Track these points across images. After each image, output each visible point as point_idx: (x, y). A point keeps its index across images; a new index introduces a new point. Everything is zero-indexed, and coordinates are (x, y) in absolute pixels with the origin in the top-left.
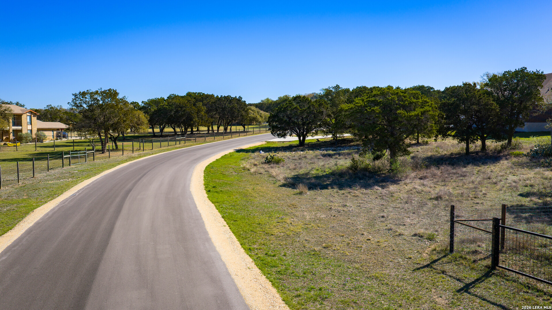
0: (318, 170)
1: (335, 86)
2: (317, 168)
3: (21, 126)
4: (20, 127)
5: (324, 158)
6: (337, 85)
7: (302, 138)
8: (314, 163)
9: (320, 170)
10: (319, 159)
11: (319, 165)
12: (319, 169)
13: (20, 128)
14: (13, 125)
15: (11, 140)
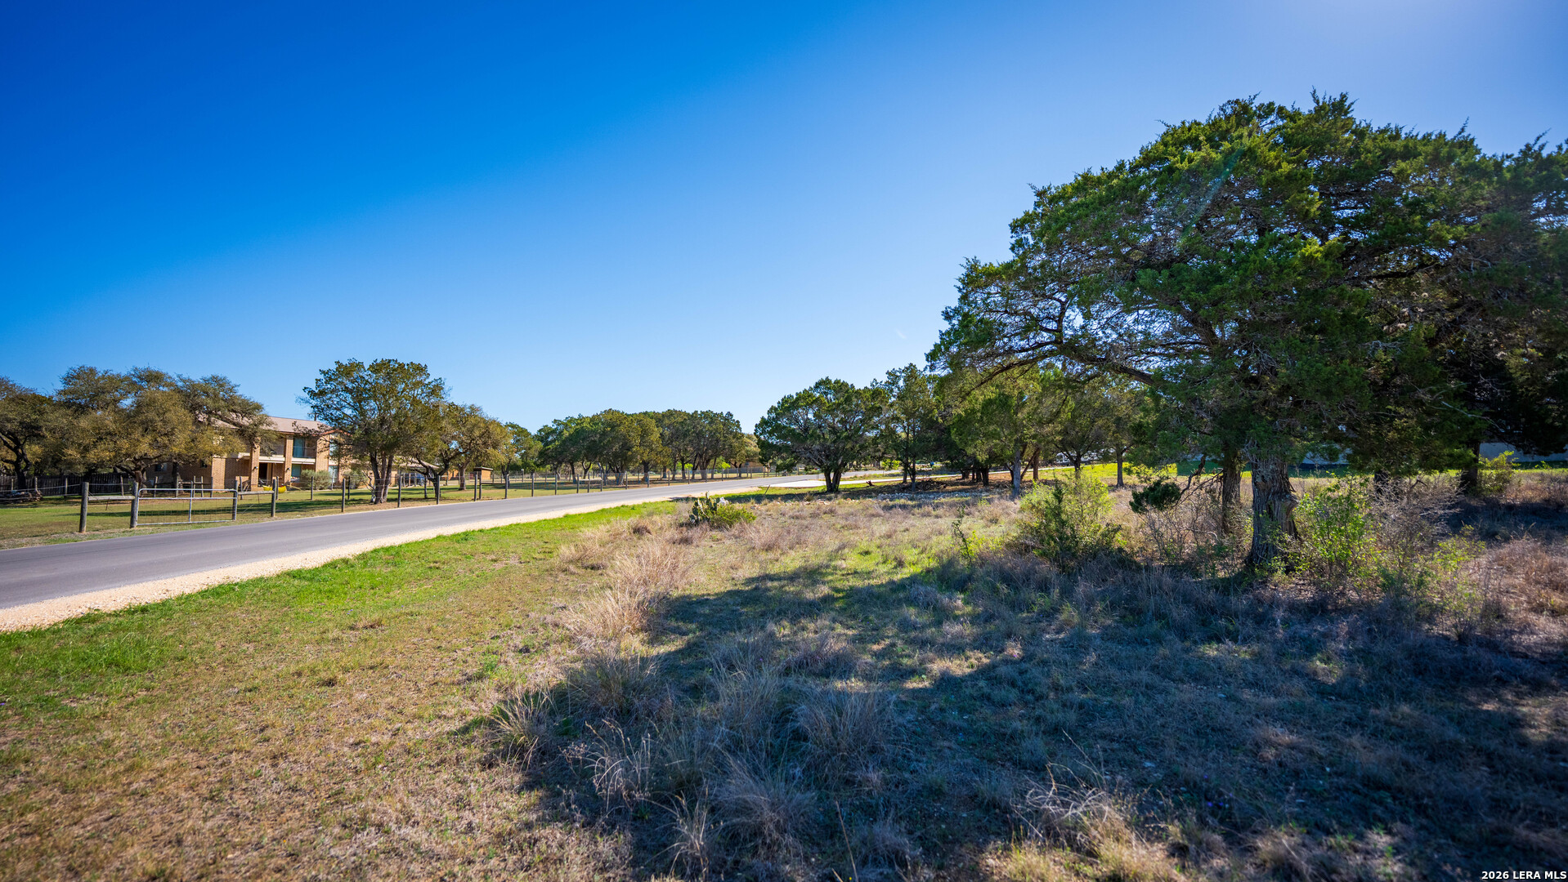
0: (867, 553)
1: (907, 365)
2: (863, 546)
3: (315, 458)
4: (313, 460)
5: (888, 515)
6: (911, 364)
7: (832, 475)
8: (857, 527)
9: (877, 556)
10: (873, 515)
11: (873, 534)
12: (873, 548)
13: (310, 461)
14: (295, 455)
15: (288, 483)
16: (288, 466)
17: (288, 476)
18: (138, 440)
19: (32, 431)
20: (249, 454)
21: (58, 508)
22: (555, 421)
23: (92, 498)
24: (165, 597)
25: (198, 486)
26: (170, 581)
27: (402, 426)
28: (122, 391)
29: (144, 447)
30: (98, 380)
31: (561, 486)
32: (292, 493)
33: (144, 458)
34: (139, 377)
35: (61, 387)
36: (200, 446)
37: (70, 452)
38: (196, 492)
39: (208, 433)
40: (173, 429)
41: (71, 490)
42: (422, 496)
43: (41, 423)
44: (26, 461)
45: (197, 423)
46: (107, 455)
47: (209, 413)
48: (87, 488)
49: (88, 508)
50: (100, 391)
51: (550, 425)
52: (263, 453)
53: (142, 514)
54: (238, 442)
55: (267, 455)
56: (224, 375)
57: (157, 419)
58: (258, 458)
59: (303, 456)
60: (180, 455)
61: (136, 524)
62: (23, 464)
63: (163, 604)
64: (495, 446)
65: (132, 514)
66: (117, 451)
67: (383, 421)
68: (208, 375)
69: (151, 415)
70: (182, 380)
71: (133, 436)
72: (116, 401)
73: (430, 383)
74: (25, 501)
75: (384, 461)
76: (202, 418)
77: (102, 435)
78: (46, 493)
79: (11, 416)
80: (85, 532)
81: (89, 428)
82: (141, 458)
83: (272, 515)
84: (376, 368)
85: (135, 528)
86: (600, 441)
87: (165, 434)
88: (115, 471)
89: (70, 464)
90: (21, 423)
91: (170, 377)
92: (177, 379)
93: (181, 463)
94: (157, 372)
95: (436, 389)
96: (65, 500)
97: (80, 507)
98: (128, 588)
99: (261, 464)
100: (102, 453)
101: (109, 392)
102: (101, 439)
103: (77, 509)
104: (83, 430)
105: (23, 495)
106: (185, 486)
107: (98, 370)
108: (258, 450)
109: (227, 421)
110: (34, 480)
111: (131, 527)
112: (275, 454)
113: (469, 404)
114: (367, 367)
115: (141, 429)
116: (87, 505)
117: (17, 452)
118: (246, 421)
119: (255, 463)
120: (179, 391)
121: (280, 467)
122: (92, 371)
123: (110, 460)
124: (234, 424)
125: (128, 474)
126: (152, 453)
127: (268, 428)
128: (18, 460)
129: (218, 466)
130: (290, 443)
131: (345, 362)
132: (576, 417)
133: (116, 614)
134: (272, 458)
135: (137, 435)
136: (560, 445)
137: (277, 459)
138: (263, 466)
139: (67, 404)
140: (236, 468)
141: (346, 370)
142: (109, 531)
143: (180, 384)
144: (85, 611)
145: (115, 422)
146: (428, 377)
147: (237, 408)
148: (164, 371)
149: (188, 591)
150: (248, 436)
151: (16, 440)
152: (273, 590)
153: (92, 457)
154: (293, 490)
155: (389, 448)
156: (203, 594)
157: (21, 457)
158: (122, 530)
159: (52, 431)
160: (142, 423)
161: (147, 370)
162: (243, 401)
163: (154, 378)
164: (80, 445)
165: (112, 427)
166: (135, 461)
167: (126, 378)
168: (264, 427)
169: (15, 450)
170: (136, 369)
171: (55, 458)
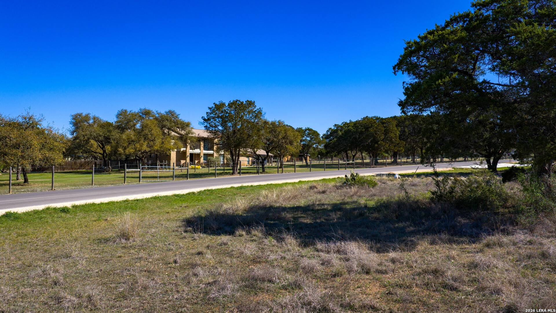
3: (213, 150)
7: (492, 161)
13: (211, 152)
14: (204, 149)
15: (202, 164)
16: (202, 155)
17: (202, 160)
18: (143, 144)
19: (108, 140)
20: (185, 149)
21: (117, 174)
22: (335, 125)
23: (127, 170)
24: (143, 198)
25: (165, 165)
26: (144, 194)
27: (242, 135)
28: (136, 120)
29: (145, 148)
30: (128, 116)
31: (328, 166)
32: (203, 169)
33: (145, 152)
34: (142, 113)
35: (116, 120)
36: (165, 146)
37: (120, 150)
38: (165, 168)
39: (168, 139)
40: (155, 138)
41: (121, 167)
42: (256, 171)
43: (111, 137)
44: (106, 154)
45: (164, 134)
46: (132, 151)
47: (169, 129)
48: (126, 166)
49: (127, 175)
50: (129, 121)
51: (333, 128)
52: (191, 148)
53: (143, 177)
54: (180, 144)
55: (192, 150)
56: (174, 110)
57: (149, 134)
58: (189, 151)
59: (208, 150)
60: (157, 151)
61: (141, 181)
62: (105, 155)
63: (142, 199)
64: (291, 143)
65: (139, 177)
66: (135, 149)
67: (234, 132)
68: (167, 110)
69: (146, 132)
70: (158, 114)
71: (141, 142)
72: (135, 125)
73: (256, 111)
74: (107, 171)
75: (236, 153)
76: (166, 131)
77: (131, 142)
78: (113, 168)
79: (101, 134)
80: (126, 183)
81: (126, 138)
82: (144, 152)
83: (187, 179)
84: (231, 105)
85: (141, 183)
86: (359, 138)
87: (152, 141)
88: (136, 158)
89: (120, 154)
90: (104, 137)
91: (153, 112)
92: (156, 113)
93: (158, 154)
94: (149, 110)
95: (259, 114)
96: (119, 171)
97: (124, 174)
98: (135, 195)
99: (190, 154)
100: (130, 150)
101: (132, 121)
102: (130, 143)
103: (123, 175)
104: (124, 140)
105: (106, 169)
106: (161, 165)
107: (128, 110)
108: (189, 147)
109: (176, 132)
110: (109, 162)
111: (140, 182)
112: (196, 148)
113: (278, 120)
114: (227, 105)
115: (143, 139)
116: (126, 174)
117: (103, 150)
118: (183, 132)
119: (188, 154)
120: (156, 119)
121: (198, 155)
122: (126, 111)
123: (133, 153)
124: (179, 134)
125: (140, 159)
126: (148, 150)
127: (192, 135)
128: (104, 153)
129: (173, 155)
130: (202, 144)
131: (218, 103)
132: (348, 122)
133: (132, 201)
134: (194, 151)
135: (142, 142)
136: (337, 141)
137: (197, 151)
138: (191, 155)
139: (118, 127)
140: (181, 156)
141: (219, 107)
142: (133, 183)
143: (157, 115)
144: (126, 199)
145: (134, 135)
146: (255, 108)
147: (179, 126)
148: (151, 110)
149: (148, 197)
150: (183, 139)
151: (102, 144)
152: (169, 199)
153: (127, 152)
154: (204, 167)
155: (238, 145)
156: (151, 198)
157: (104, 151)
158: (137, 183)
159: (114, 140)
160: (144, 136)
161: (145, 109)
162: (181, 122)
163: (147, 113)
164: (123, 146)
165: (133, 138)
166: (142, 153)
167: (138, 113)
168: (190, 135)
169: (102, 149)
170: (141, 109)
171: (115, 152)
